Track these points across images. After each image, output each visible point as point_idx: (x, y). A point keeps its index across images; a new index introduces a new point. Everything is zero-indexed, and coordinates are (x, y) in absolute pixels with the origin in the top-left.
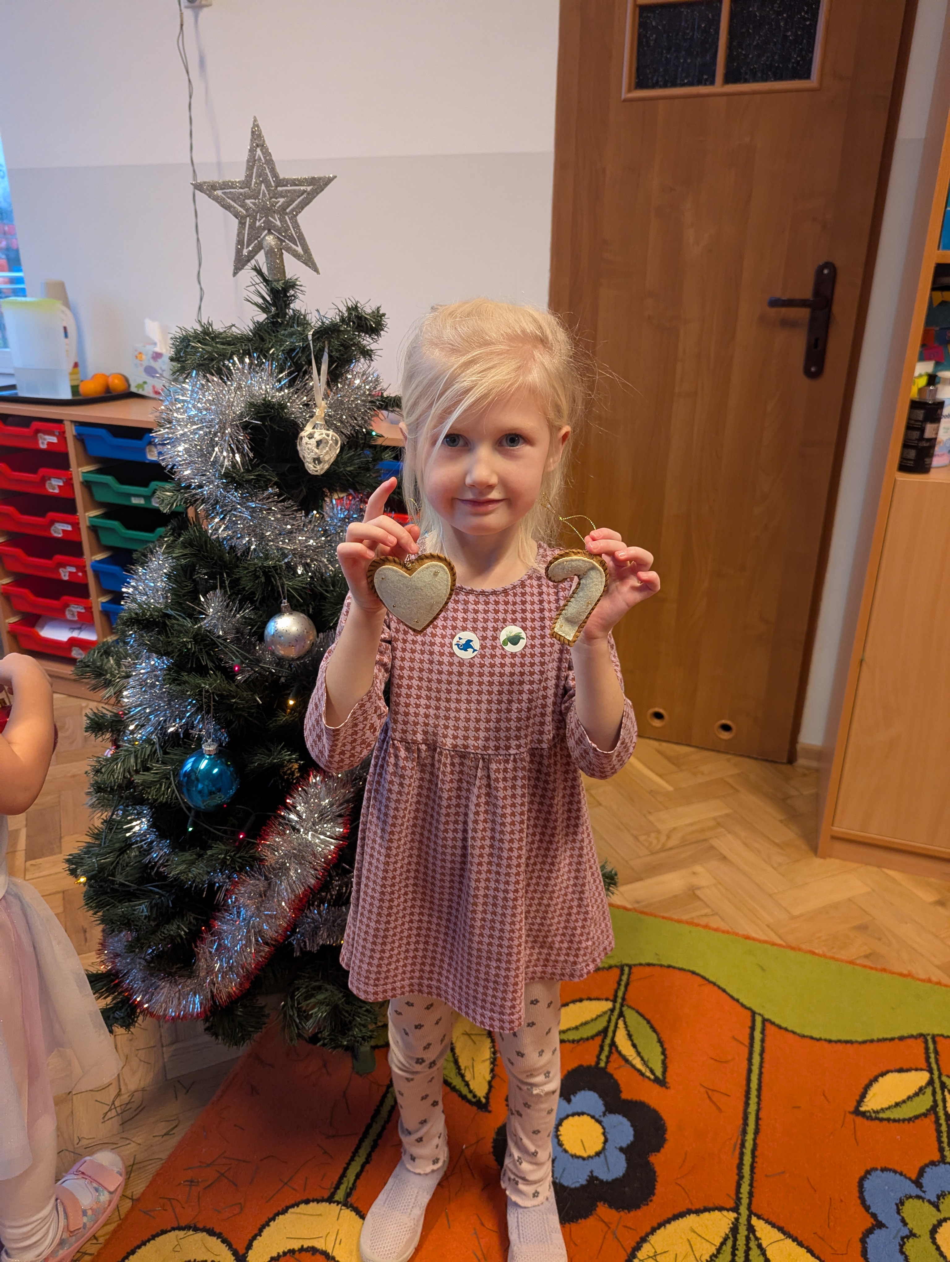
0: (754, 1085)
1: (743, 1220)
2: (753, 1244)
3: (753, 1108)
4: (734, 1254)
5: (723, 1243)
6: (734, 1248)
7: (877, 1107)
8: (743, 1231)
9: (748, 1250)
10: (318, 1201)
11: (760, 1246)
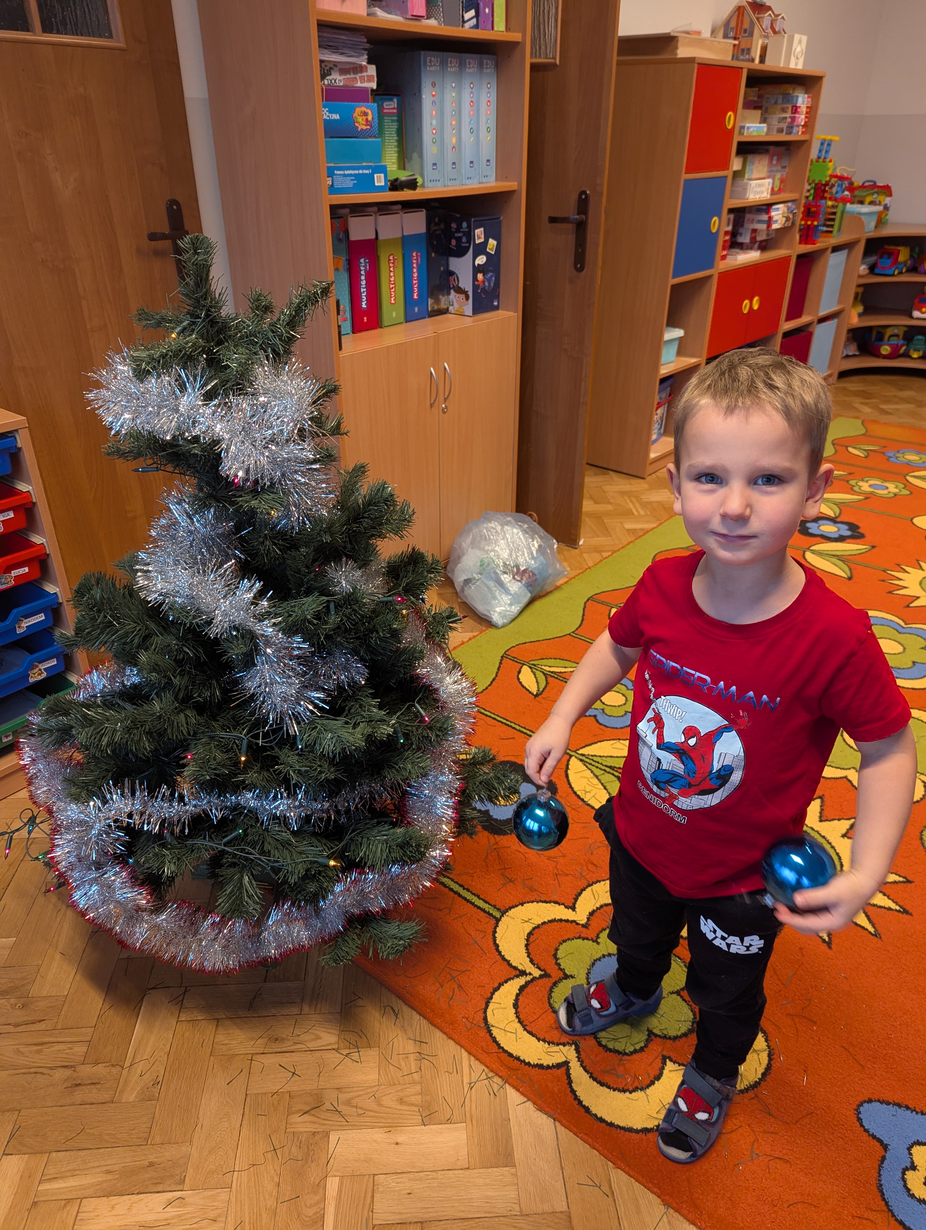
0: (504, 721)
1: (577, 756)
2: (591, 758)
3: (518, 728)
4: (593, 765)
5: (587, 767)
6: (590, 764)
7: (536, 689)
8: (583, 758)
9: (593, 760)
10: (497, 926)
11: (592, 756)
